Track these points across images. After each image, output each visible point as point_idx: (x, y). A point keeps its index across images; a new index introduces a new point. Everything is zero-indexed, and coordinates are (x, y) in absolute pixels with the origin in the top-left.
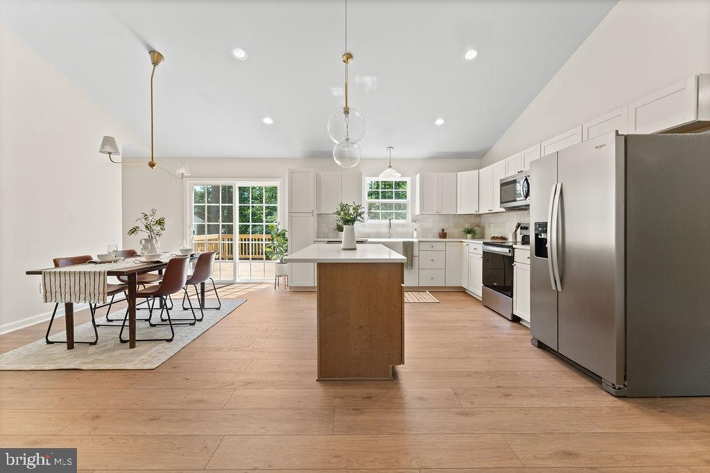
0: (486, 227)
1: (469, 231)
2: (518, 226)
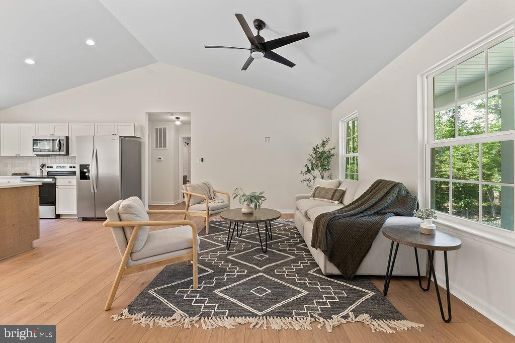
2: (43, 166)
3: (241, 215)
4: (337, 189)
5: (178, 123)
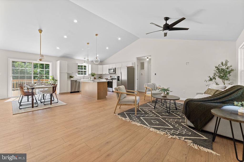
0: (103, 76)
2: (111, 76)
3: (161, 96)
4: (218, 90)
5: (148, 60)
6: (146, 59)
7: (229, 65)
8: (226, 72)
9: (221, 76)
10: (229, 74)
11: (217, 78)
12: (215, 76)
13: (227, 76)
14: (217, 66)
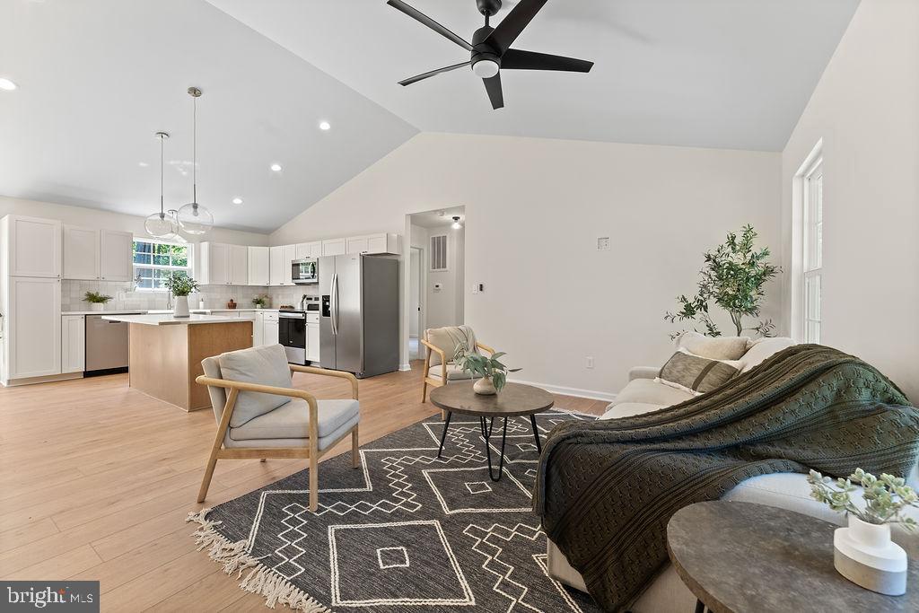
0: (274, 297)
1: (258, 302)
2: (304, 297)
4: (715, 363)
5: (456, 226)
6: (448, 225)
7: (756, 248)
8: (748, 279)
9: (728, 295)
10: (758, 285)
11: (711, 302)
12: (705, 296)
13: (751, 297)
14: (713, 253)
